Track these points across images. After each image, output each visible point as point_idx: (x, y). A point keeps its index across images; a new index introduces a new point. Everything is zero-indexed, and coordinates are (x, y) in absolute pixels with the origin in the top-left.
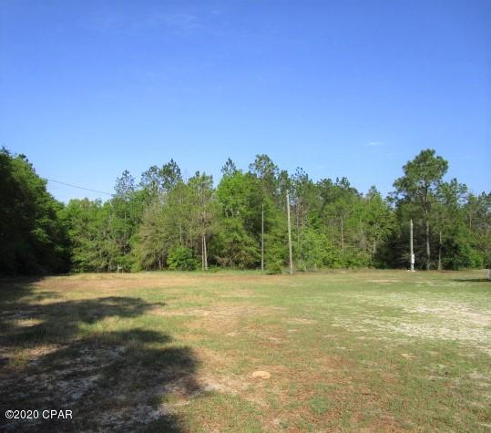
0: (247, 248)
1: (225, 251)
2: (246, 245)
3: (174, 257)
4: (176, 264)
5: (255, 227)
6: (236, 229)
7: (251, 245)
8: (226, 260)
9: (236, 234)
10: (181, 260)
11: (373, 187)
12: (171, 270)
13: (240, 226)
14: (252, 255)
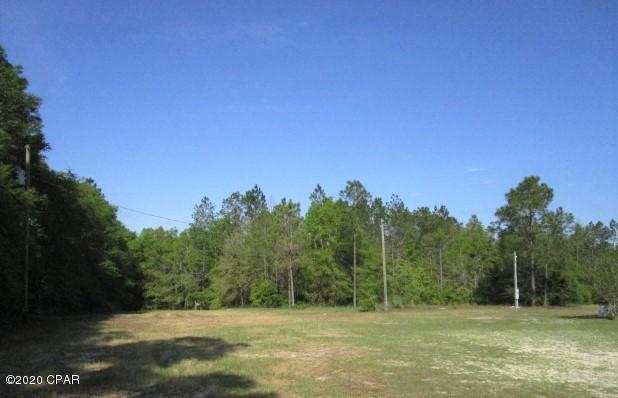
0: (339, 283)
1: (313, 285)
2: (337, 279)
3: (258, 293)
4: (260, 300)
5: (346, 259)
6: (326, 262)
7: (342, 279)
8: (315, 295)
9: (325, 267)
10: (265, 296)
11: (474, 217)
12: (254, 307)
13: (330, 258)
14: (344, 290)
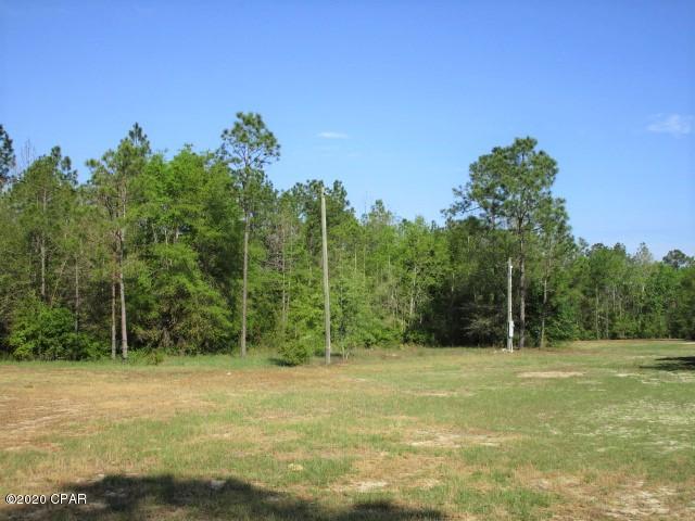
0: (206, 309)
1: (154, 314)
2: (201, 302)
3: (29, 330)
4: (31, 345)
5: (223, 265)
6: (181, 268)
7: (211, 301)
8: (154, 334)
9: (183, 279)
10: (48, 335)
12: (19, 358)
13: (192, 263)
14: (215, 323)
